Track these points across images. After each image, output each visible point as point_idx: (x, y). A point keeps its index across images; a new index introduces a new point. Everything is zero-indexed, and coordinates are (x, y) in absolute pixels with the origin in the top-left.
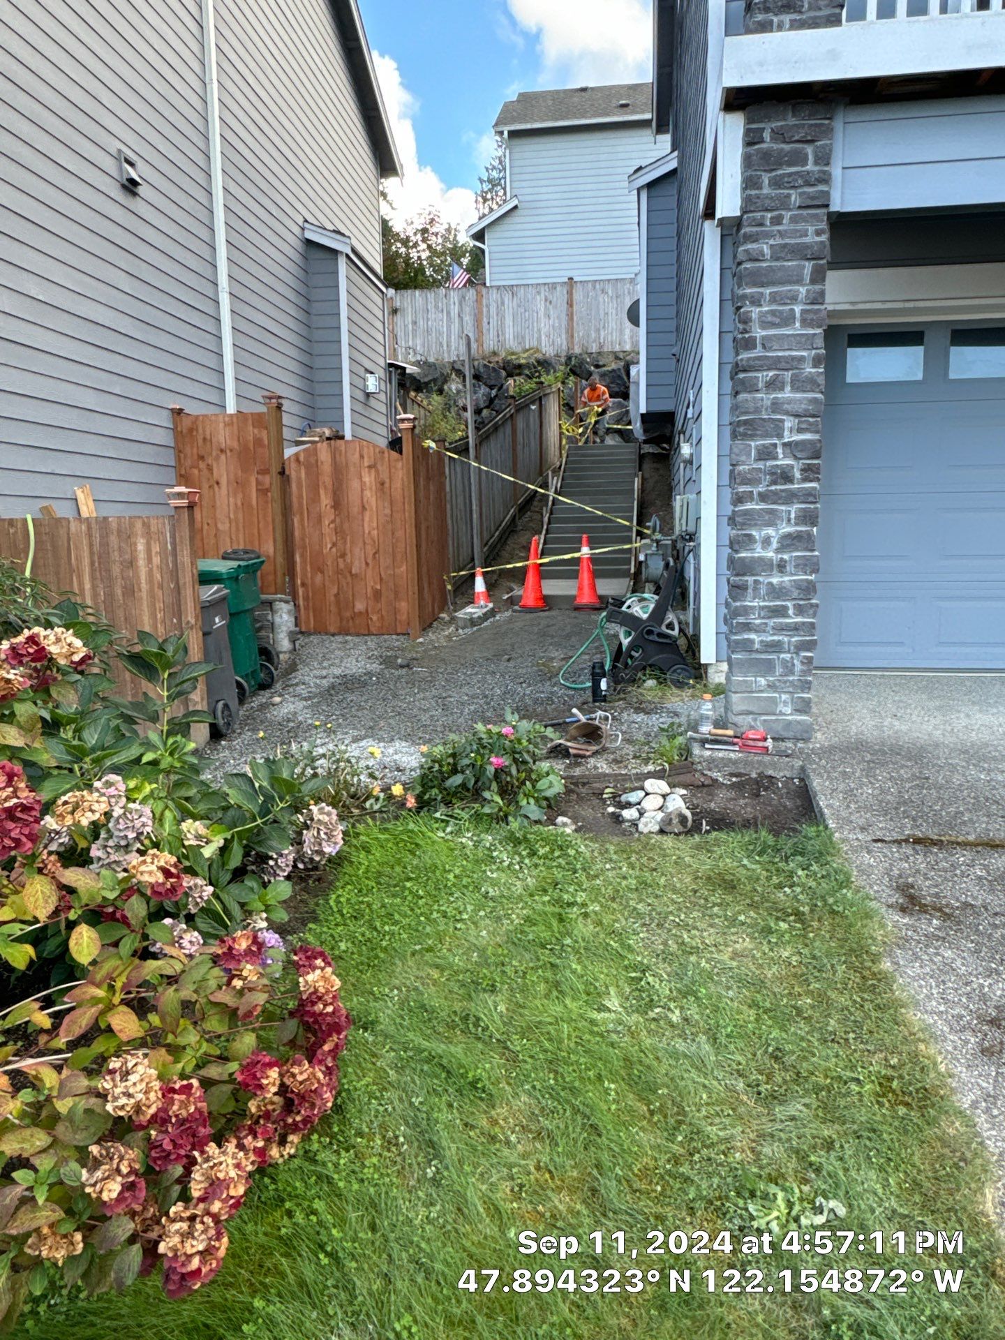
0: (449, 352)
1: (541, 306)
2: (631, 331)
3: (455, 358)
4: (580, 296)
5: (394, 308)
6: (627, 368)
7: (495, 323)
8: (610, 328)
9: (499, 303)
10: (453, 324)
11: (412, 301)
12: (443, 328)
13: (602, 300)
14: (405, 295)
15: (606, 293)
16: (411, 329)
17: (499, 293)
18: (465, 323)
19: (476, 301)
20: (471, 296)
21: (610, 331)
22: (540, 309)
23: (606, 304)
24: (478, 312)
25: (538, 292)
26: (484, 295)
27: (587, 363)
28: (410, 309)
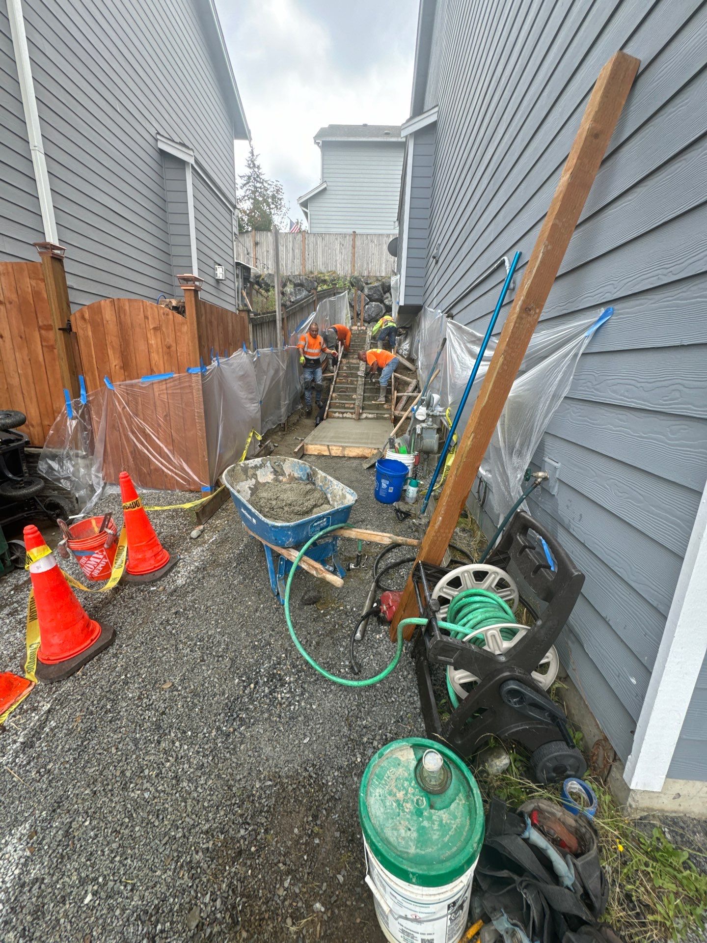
0: (286, 270)
1: (338, 247)
2: (386, 265)
3: (290, 274)
4: (359, 242)
5: (256, 242)
6: (383, 285)
7: (312, 255)
8: (375, 262)
9: (315, 243)
10: (289, 254)
11: (266, 238)
12: (283, 255)
13: (371, 246)
14: (262, 235)
15: (373, 242)
16: (266, 255)
17: (315, 238)
18: (295, 254)
19: (302, 241)
20: (299, 238)
21: (375, 264)
22: (337, 249)
23: (373, 248)
24: (303, 248)
25: (336, 238)
26: (306, 238)
27: (362, 282)
28: (265, 243)
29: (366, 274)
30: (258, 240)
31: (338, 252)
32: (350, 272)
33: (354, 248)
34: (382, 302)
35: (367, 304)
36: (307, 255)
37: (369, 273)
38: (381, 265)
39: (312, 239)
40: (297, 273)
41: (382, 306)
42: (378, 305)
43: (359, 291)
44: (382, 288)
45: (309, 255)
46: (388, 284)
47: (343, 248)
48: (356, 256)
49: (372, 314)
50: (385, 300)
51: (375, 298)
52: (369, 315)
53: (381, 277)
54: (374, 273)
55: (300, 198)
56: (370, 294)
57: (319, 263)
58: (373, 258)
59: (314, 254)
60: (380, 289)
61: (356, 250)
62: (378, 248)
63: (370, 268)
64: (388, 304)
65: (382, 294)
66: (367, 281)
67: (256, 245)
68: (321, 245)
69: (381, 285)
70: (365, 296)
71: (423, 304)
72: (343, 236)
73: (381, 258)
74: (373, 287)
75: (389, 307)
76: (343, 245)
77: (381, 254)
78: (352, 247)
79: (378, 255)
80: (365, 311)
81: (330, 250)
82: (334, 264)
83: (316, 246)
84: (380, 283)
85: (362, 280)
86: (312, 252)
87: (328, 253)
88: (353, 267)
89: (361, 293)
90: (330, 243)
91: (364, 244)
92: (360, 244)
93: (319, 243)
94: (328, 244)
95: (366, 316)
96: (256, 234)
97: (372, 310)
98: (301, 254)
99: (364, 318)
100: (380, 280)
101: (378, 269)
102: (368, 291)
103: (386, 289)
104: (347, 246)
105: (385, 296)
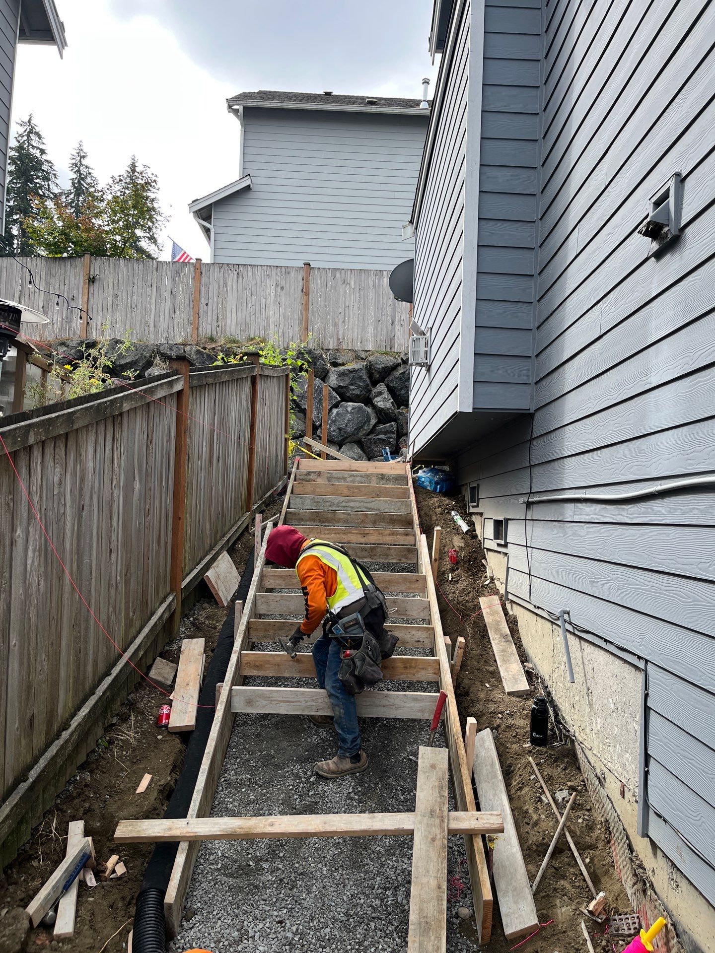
0: (156, 333)
1: (271, 291)
2: (376, 328)
3: (163, 341)
4: (317, 284)
5: (92, 277)
6: (370, 368)
7: (215, 305)
8: (351, 323)
9: (221, 284)
10: (164, 302)
11: (114, 270)
12: (151, 305)
13: (342, 291)
14: (107, 264)
15: (347, 284)
16: (110, 302)
17: (222, 272)
18: (178, 302)
19: (194, 278)
20: (188, 272)
21: (351, 326)
22: (270, 295)
23: (347, 296)
24: (195, 291)
25: (268, 275)
26: (203, 273)
27: (323, 360)
28: (111, 280)
29: (332, 345)
30: (96, 271)
31: (271, 299)
32: (296, 339)
33: (307, 294)
34: (368, 401)
35: (336, 406)
36: (203, 305)
37: (340, 343)
38: (364, 329)
39: (216, 274)
40: (179, 340)
41: (369, 410)
42: (360, 408)
43: (317, 379)
44: (367, 373)
45: (207, 305)
46: (381, 366)
47: (283, 293)
48: (310, 309)
49: (346, 426)
50: (376, 399)
51: (354, 394)
52: (340, 429)
53: (367, 351)
54: (350, 344)
55: (193, 202)
56: (342, 384)
57: (228, 321)
58: (347, 315)
59: (218, 303)
60: (364, 377)
61: (310, 299)
62: (358, 295)
63: (341, 332)
64: (383, 407)
65: (367, 385)
66: (334, 358)
67: (91, 283)
68: (234, 287)
69: (366, 367)
70: (331, 390)
71: (534, 409)
72: (283, 270)
73: (364, 314)
74: (348, 370)
75: (384, 413)
76: (282, 288)
77: (364, 308)
78: (302, 291)
79: (359, 309)
80: (332, 420)
81: (254, 298)
82: (263, 324)
83: (225, 289)
84: (363, 363)
85: (324, 356)
86: (215, 299)
87: (249, 302)
88: (305, 330)
89: (321, 382)
90: (254, 283)
91: (329, 287)
92: (319, 286)
93: (230, 283)
94: (250, 285)
95: (333, 431)
96: (93, 262)
97: (347, 418)
98: (191, 302)
99: (329, 435)
100: (364, 357)
101: (357, 337)
102: (337, 380)
103: (378, 376)
104: (292, 291)
105: (375, 391)
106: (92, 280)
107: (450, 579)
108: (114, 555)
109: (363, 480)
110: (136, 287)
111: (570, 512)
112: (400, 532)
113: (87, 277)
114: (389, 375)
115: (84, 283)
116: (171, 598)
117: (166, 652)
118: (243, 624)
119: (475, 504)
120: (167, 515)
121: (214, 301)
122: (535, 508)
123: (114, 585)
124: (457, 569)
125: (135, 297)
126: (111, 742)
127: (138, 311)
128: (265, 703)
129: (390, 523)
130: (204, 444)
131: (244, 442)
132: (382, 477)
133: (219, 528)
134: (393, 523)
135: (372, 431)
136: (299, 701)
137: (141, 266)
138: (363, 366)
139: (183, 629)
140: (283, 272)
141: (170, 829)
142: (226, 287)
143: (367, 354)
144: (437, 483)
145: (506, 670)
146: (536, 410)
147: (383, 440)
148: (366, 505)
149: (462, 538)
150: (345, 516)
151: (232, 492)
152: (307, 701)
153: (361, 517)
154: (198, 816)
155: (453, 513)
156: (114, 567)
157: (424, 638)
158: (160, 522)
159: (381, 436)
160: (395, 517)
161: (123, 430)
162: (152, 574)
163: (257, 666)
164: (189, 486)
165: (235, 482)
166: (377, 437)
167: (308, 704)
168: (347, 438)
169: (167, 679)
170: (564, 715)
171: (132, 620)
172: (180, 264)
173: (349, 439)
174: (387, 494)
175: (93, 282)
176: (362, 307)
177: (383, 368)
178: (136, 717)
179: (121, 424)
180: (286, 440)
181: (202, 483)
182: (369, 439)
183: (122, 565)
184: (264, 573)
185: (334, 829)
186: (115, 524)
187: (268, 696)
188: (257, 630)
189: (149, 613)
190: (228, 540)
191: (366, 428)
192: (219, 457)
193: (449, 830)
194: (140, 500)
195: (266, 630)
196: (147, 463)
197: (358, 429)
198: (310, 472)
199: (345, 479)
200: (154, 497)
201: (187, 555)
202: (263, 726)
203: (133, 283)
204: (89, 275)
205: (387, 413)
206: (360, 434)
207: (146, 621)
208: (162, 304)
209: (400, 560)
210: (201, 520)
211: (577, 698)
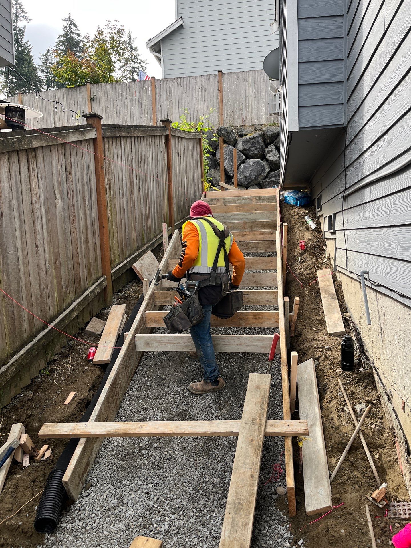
1: (198, 93)
2: (266, 109)
4: (227, 84)
5: (92, 97)
6: (263, 136)
7: (165, 106)
8: (250, 108)
9: (168, 92)
10: (135, 108)
11: (104, 91)
12: (128, 111)
13: (243, 87)
14: (100, 88)
15: (247, 81)
16: (105, 112)
17: (168, 84)
18: (143, 107)
19: (151, 90)
20: (148, 87)
21: (250, 110)
22: (198, 95)
23: (247, 90)
24: (153, 98)
25: (196, 82)
26: (157, 86)
27: (234, 133)
28: (103, 98)
29: (239, 123)
30: (94, 93)
31: (199, 98)
32: (217, 123)
33: (221, 92)
34: (263, 157)
35: (243, 162)
36: (158, 107)
37: (244, 122)
38: (259, 110)
39: (164, 86)
41: (264, 163)
42: (258, 162)
43: (230, 146)
44: (262, 139)
45: (161, 106)
46: (270, 133)
47: (206, 93)
48: (224, 101)
49: (250, 174)
50: (268, 155)
51: (254, 153)
52: (246, 177)
53: (262, 125)
54: (250, 121)
55: (149, 41)
56: (246, 148)
57: (174, 116)
58: (247, 103)
59: (167, 105)
60: (260, 141)
61: (224, 95)
62: (254, 88)
63: (244, 115)
64: (272, 160)
65: (262, 147)
66: (240, 132)
67: (92, 101)
68: (176, 93)
69: (261, 135)
70: (239, 152)
71: (346, 123)
72: (205, 77)
73: (258, 100)
74: (250, 138)
75: (274, 164)
76: (206, 90)
77: (258, 96)
78: (218, 90)
79: (255, 97)
80: (240, 172)
81: (188, 98)
82: (195, 114)
83: (170, 95)
84: (259, 133)
85: (234, 131)
86: (165, 103)
87: (186, 102)
88: (221, 116)
89: (233, 148)
90: (188, 89)
91: (235, 85)
92: (229, 85)
93: (173, 91)
94: (186, 90)
95: (242, 178)
96: (92, 87)
97: (250, 170)
98: (151, 106)
99: (239, 181)
100: (260, 129)
101: (255, 116)
102: (243, 145)
103: (269, 140)
104: (212, 91)
105: (267, 150)
106: (92, 99)
107: (299, 260)
108: (41, 250)
109: (247, 201)
110: (118, 100)
111: (369, 194)
112: (267, 232)
113: (89, 97)
114: (276, 139)
115: (88, 101)
116: (102, 279)
117: (102, 314)
118: (148, 294)
119: (319, 209)
120: (93, 225)
121: (164, 104)
122: (349, 199)
123: (44, 270)
124: (305, 253)
125: (118, 107)
126: (52, 372)
127: (121, 116)
128: (157, 344)
129: (261, 227)
130: (124, 178)
131: (163, 180)
132: (260, 198)
133: (145, 235)
134: (264, 227)
135: (266, 177)
136: (179, 343)
137: (120, 86)
138: (259, 134)
139: (115, 299)
140: (205, 79)
141: (74, 429)
142: (171, 93)
143: (261, 126)
144: (297, 200)
145: (330, 318)
146: (348, 124)
147: (274, 181)
148: (247, 217)
149: (311, 233)
150: (232, 225)
151: (154, 213)
152: (185, 343)
153: (243, 225)
154: (96, 421)
155: (306, 218)
156: (42, 257)
157: (271, 299)
158: (87, 229)
159: (273, 179)
160: (265, 223)
161: (38, 162)
162: (83, 263)
163: (156, 321)
164: (113, 206)
165: (157, 207)
166: (270, 180)
167: (186, 344)
168: (250, 182)
169: (98, 331)
170: (368, 349)
171: (66, 293)
172: (142, 82)
173: (252, 183)
174: (262, 208)
175: (93, 100)
176: (257, 96)
177: (272, 135)
178: (74, 355)
179: (36, 157)
180: (202, 182)
181: (125, 205)
182: (264, 182)
183: (50, 256)
184: (169, 262)
185: (183, 431)
186: (39, 228)
187: (159, 340)
188: (159, 298)
189: (82, 288)
190: (153, 244)
191: (262, 175)
192: (139, 188)
193: (265, 434)
194: (63, 212)
195: (165, 298)
196: (67, 188)
197: (258, 176)
198: (212, 199)
199: (235, 202)
200: (78, 212)
201: (116, 252)
202: (161, 359)
203: (116, 98)
204: (91, 96)
205: (276, 163)
206: (259, 179)
207: (80, 294)
208: (134, 110)
209: (266, 250)
210: (127, 230)
211: (375, 337)
